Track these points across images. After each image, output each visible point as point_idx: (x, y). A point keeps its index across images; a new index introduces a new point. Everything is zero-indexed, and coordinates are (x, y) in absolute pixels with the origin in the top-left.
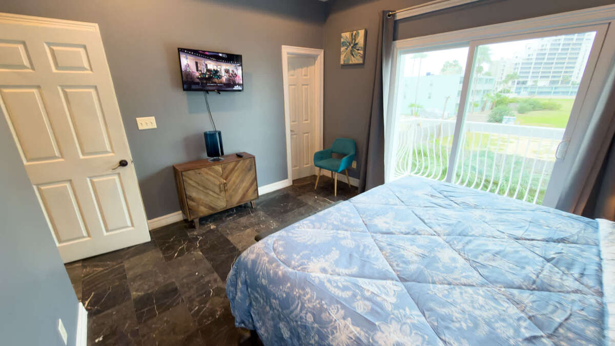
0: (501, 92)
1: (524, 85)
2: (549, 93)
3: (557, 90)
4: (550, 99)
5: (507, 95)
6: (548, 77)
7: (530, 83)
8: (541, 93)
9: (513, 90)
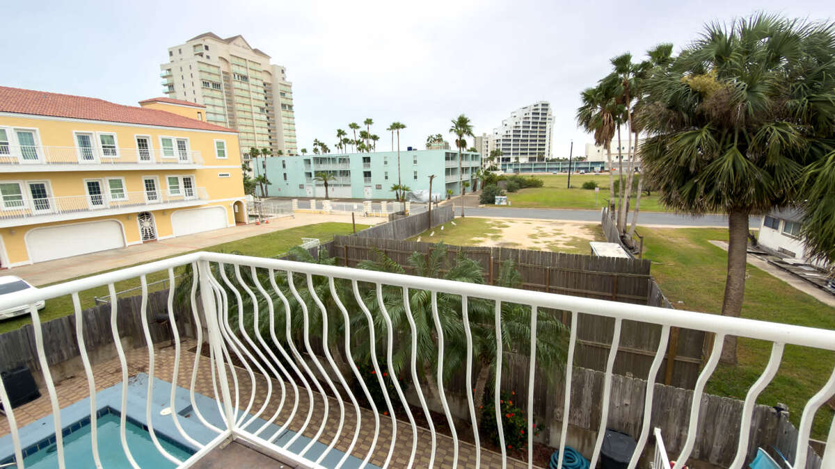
0: (489, 169)
1: (508, 163)
2: (530, 169)
3: (536, 167)
4: (532, 176)
5: (495, 172)
6: (527, 154)
7: (513, 160)
8: (523, 170)
9: (499, 167)
